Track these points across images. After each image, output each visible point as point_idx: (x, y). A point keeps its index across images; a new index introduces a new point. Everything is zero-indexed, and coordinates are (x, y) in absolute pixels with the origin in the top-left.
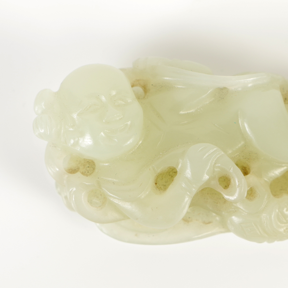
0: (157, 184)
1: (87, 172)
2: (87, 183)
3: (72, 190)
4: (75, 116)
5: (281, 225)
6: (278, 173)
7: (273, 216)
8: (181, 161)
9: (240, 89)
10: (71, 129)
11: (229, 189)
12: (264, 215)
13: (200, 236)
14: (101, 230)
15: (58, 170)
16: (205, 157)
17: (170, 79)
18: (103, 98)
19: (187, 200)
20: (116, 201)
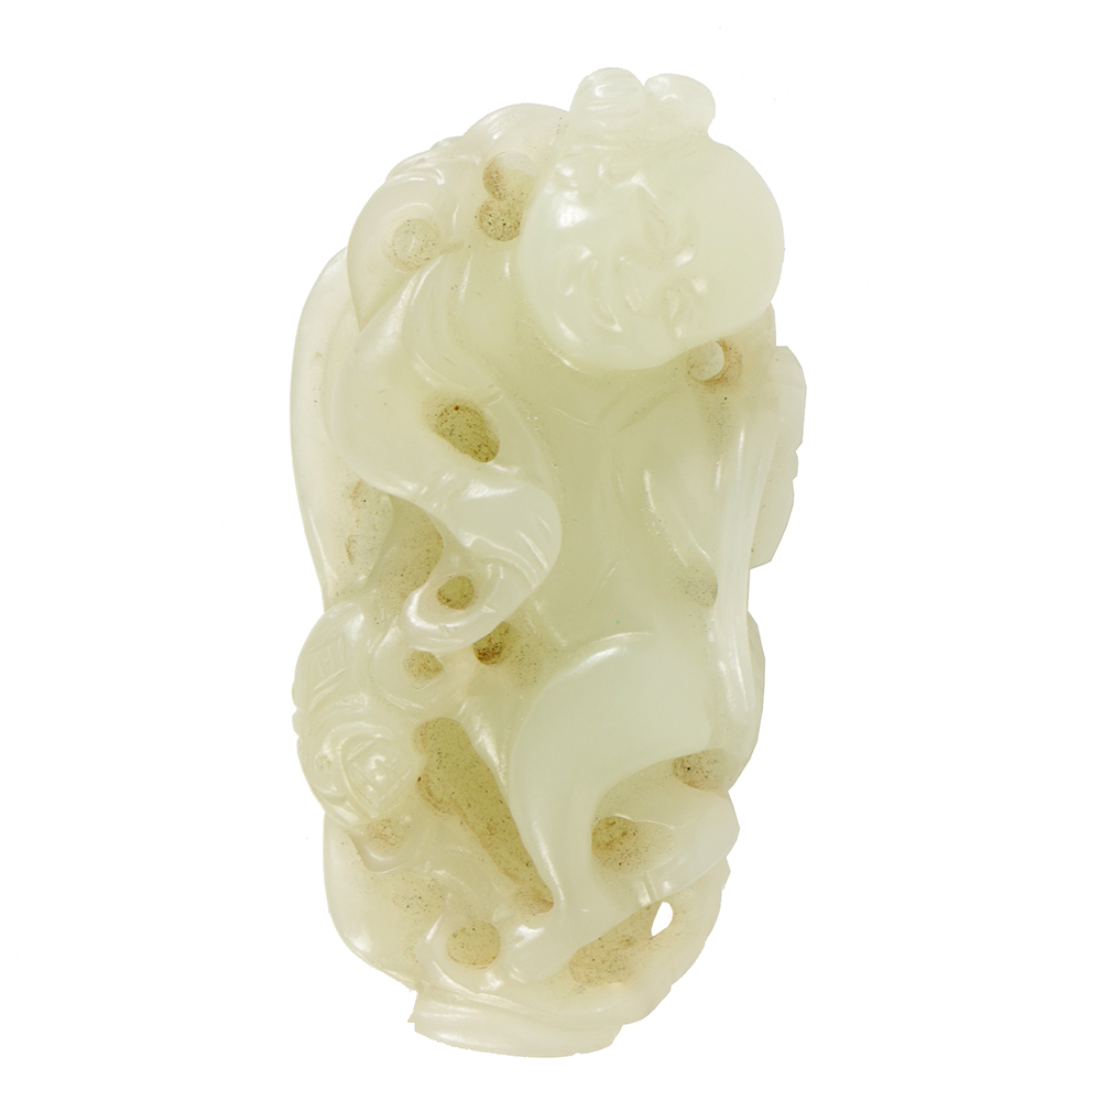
0: (456, 412)
1: (490, 220)
2: (455, 216)
3: (438, 174)
4: (637, 180)
5: (340, 748)
6: (480, 740)
7: (362, 723)
8: (515, 470)
9: (711, 637)
10: (601, 172)
11: (438, 603)
12: (366, 698)
13: (314, 528)
14: (333, 261)
15: (495, 137)
16: (523, 535)
17: (741, 446)
18: (685, 258)
19: (407, 489)
20: (405, 295)
